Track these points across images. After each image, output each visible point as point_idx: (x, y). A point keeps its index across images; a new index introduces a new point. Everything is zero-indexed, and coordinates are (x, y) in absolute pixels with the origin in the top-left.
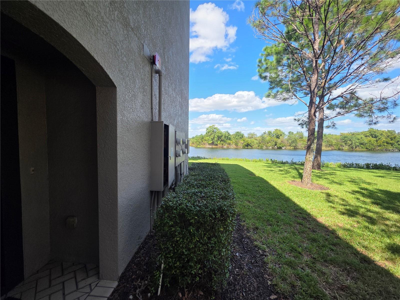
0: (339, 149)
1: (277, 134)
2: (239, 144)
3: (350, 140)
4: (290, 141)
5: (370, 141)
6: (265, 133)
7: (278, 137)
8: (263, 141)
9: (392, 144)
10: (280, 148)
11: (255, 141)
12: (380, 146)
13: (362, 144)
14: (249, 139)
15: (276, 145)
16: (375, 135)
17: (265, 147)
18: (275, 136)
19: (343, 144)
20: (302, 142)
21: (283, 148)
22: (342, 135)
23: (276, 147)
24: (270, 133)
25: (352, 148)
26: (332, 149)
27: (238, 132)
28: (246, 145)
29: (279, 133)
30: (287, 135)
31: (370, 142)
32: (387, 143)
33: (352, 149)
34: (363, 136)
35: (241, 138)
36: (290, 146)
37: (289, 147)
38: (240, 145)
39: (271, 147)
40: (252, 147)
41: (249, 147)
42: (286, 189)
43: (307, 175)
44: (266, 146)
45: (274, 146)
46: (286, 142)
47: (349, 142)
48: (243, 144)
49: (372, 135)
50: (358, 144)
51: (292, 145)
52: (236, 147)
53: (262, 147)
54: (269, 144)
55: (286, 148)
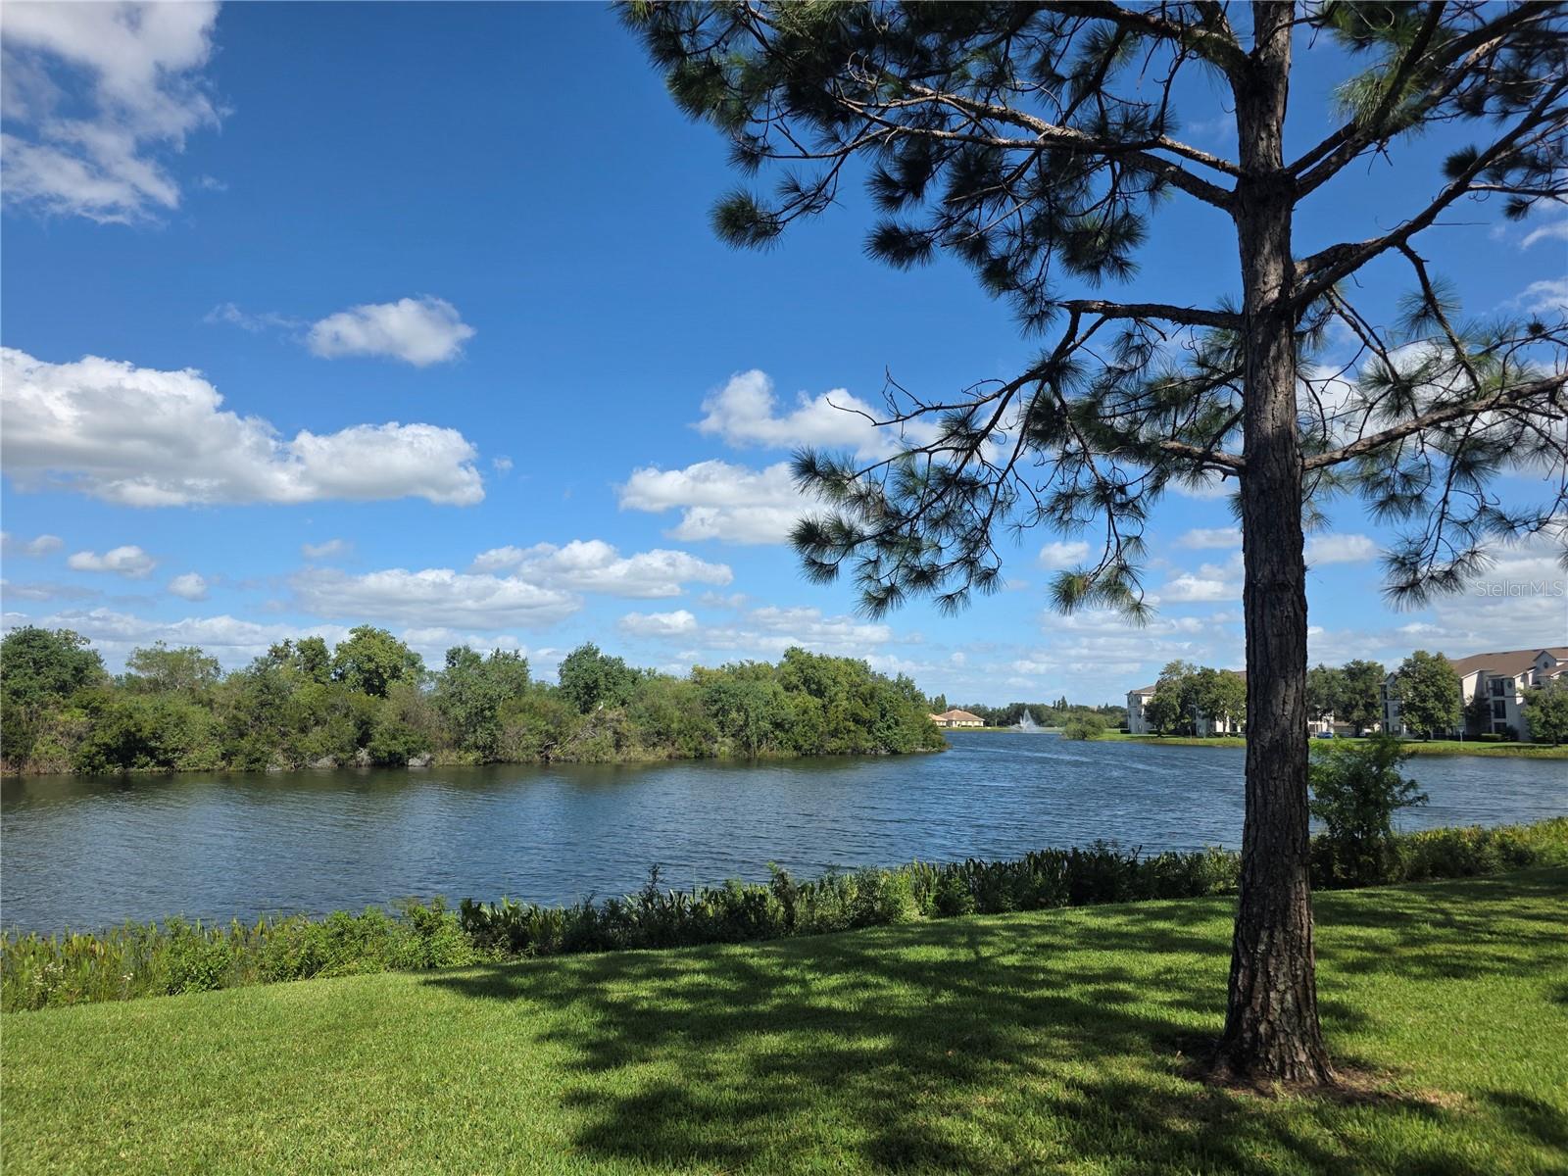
0: (700, 757)
1: (372, 666)
2: (41, 746)
3: (740, 708)
4: (460, 712)
5: (805, 712)
6: (279, 654)
7: (375, 683)
8: (266, 712)
9: (868, 725)
10: (391, 765)
11: (199, 717)
12: (834, 733)
13: (778, 725)
14: (146, 702)
15: (363, 740)
16: (819, 683)
17: (281, 759)
18: (353, 676)
19: (713, 726)
20: (522, 719)
21: (414, 762)
22: (700, 677)
23: (363, 754)
24: (314, 653)
25: (747, 745)
26: (671, 756)
28: (109, 751)
29: (383, 659)
30: (431, 674)
31: (806, 717)
32: (857, 720)
33: (746, 753)
34: (779, 688)
35: (62, 688)
36: (457, 744)
37: (448, 758)
38: (53, 753)
39: (326, 761)
41: (145, 767)
44: (292, 753)
45: (348, 748)
46: (430, 716)
47: (734, 714)
48: (80, 738)
49: (806, 682)
50: (766, 725)
51: (470, 739)
52: (11, 773)
53: (258, 760)
54: (317, 732)
55: (432, 759)
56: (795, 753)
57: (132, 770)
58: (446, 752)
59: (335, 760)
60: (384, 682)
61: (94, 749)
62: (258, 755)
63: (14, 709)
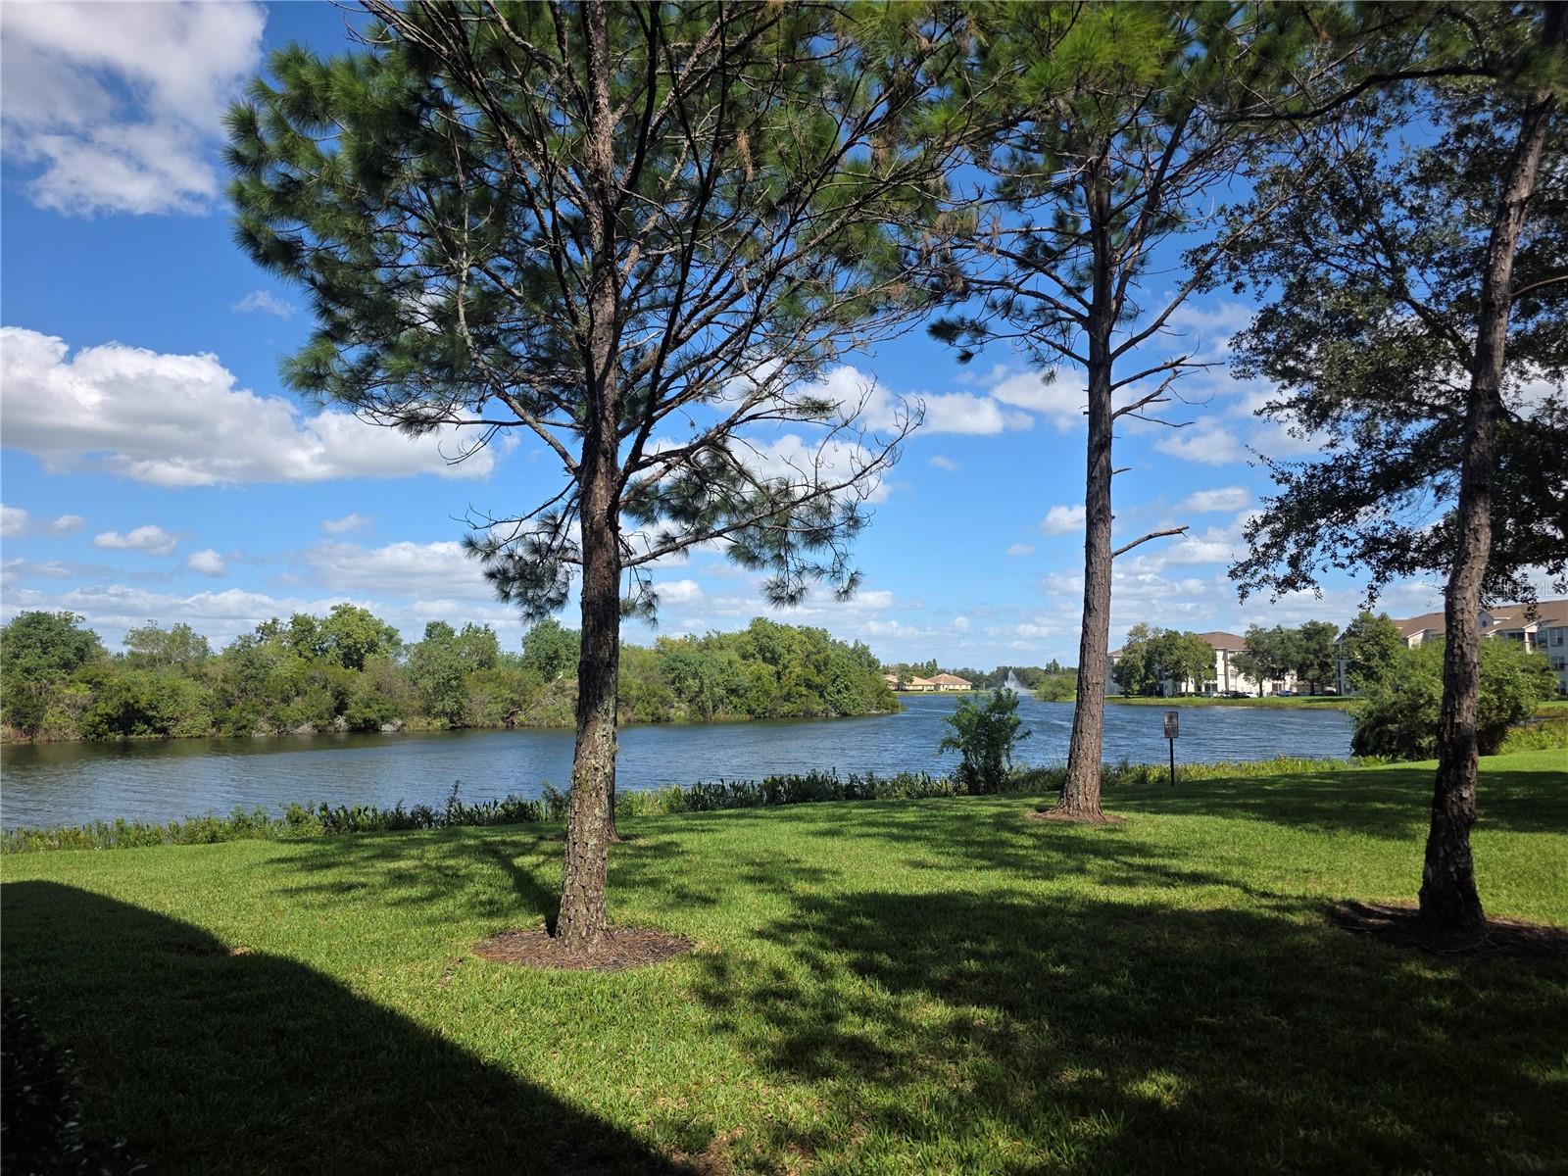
0: (657, 721)
1: (350, 642)
2: (51, 716)
3: (695, 675)
4: (428, 683)
5: (759, 679)
6: (268, 630)
7: (353, 658)
8: (251, 685)
9: (821, 690)
10: (366, 730)
11: (192, 690)
12: (787, 698)
13: (733, 691)
14: (141, 676)
15: (340, 709)
16: (773, 652)
17: (266, 727)
18: (334, 652)
19: (670, 693)
20: (489, 687)
21: (387, 728)
22: (663, 647)
23: (340, 722)
24: (303, 628)
25: (703, 710)
26: (629, 720)
27: (37, 620)
28: (113, 722)
29: (360, 635)
30: (406, 647)
31: (760, 683)
32: (809, 685)
33: (702, 719)
34: (735, 656)
35: (67, 665)
36: (427, 711)
37: (419, 723)
38: (61, 721)
39: (306, 728)
40: (164, 730)
41: (143, 734)
42: (475, 1007)
43: (586, 878)
44: (275, 720)
45: (327, 716)
46: (401, 687)
47: (690, 681)
48: (85, 709)
49: (762, 650)
50: (720, 691)
51: (439, 706)
52: (24, 740)
53: (244, 727)
54: (298, 702)
55: (403, 725)
56: (748, 717)
57: (133, 736)
58: (416, 719)
59: (315, 727)
60: (362, 656)
61: (97, 719)
62: (244, 722)
63: (26, 684)
